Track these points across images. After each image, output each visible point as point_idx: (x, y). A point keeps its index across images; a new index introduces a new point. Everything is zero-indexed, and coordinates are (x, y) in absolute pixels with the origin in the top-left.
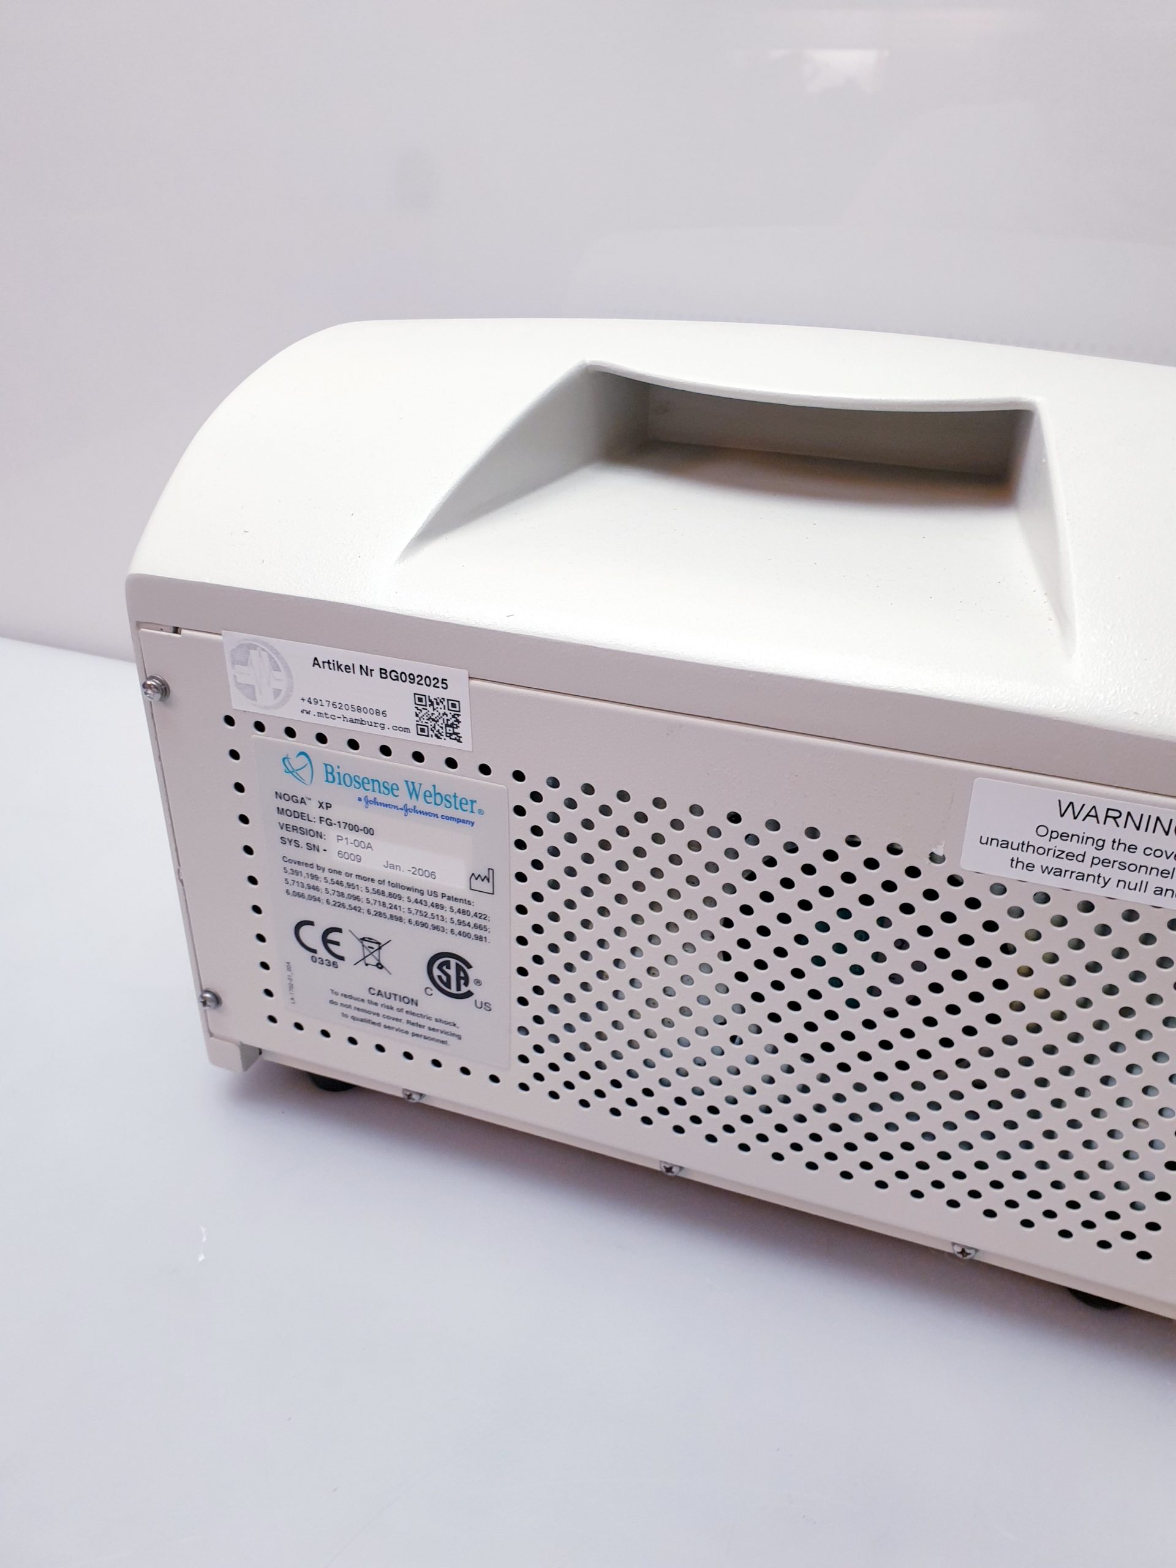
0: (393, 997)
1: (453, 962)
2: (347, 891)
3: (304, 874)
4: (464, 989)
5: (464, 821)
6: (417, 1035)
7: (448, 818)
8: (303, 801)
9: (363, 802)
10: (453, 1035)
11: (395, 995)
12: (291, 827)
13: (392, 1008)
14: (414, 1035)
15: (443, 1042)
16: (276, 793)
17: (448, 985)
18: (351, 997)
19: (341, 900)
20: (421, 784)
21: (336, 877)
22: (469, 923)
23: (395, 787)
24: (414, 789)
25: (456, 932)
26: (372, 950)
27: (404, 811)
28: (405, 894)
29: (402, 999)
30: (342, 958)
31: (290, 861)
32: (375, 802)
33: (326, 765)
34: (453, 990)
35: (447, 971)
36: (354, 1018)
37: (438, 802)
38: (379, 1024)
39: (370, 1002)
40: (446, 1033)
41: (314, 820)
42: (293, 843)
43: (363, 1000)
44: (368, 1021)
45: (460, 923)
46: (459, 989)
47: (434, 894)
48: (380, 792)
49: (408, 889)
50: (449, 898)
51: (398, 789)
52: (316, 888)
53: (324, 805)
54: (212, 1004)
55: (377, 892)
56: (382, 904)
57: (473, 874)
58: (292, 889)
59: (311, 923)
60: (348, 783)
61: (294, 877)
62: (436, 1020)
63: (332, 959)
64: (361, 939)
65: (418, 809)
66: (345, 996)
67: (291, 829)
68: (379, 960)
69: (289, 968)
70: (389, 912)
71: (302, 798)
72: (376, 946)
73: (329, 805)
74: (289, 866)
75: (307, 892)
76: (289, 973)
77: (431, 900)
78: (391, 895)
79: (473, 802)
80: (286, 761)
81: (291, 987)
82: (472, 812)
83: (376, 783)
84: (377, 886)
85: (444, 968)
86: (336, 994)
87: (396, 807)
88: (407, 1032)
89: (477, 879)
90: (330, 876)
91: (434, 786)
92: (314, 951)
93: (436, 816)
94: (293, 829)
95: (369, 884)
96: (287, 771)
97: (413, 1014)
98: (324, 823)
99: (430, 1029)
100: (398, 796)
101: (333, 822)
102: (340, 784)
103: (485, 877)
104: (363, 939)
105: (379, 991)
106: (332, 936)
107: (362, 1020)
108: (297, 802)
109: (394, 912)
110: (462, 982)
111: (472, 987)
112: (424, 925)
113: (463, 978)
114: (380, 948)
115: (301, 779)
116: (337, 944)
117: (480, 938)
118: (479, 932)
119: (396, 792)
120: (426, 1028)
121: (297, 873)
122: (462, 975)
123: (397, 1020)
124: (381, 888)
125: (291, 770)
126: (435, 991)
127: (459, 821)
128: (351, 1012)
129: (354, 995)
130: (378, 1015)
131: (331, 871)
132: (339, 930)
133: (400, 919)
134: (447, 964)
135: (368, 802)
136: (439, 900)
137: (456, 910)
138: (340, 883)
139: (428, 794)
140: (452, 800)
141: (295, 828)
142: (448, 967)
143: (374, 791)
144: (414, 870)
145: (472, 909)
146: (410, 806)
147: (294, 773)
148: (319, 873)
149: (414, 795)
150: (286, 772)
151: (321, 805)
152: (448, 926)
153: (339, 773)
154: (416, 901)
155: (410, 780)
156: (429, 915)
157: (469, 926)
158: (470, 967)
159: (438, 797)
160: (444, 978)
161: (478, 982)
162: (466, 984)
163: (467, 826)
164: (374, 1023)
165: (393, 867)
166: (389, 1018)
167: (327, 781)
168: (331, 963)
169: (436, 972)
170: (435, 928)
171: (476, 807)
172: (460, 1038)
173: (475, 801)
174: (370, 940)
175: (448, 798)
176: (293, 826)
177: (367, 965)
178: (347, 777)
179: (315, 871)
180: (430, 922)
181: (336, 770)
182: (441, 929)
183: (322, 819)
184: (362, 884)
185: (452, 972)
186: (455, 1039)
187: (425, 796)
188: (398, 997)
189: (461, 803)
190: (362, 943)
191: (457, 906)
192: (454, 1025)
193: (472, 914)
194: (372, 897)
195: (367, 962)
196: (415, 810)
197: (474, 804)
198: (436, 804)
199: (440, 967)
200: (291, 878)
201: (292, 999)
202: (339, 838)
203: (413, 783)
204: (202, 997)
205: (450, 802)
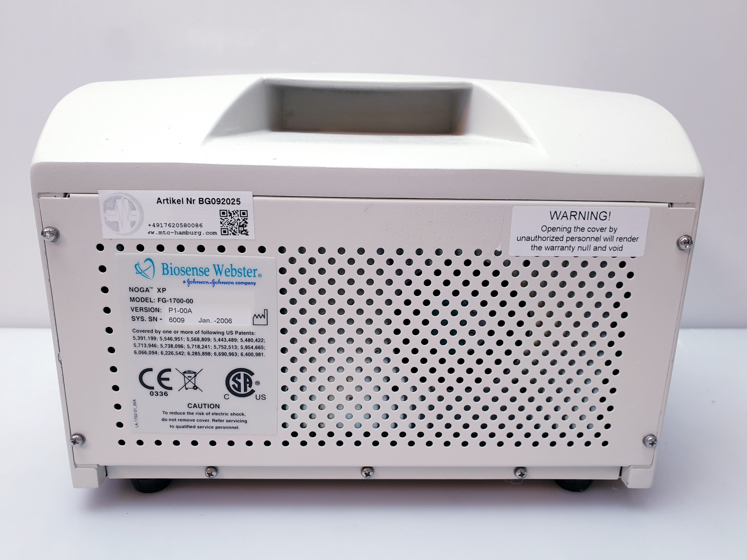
0: (203, 406)
1: (242, 374)
2: (174, 343)
3: (147, 338)
4: (249, 389)
5: (249, 283)
6: (219, 427)
7: (239, 283)
8: (147, 290)
9: (187, 283)
10: (242, 421)
11: (205, 404)
12: (139, 308)
13: (203, 414)
14: (217, 428)
15: (235, 428)
16: (130, 288)
17: (239, 389)
18: (176, 413)
19: (171, 350)
20: (223, 265)
21: (168, 335)
22: (252, 346)
23: (207, 270)
24: (219, 269)
25: (244, 354)
26: (190, 379)
27: (212, 284)
28: (212, 337)
29: (209, 406)
30: (171, 388)
31: (138, 331)
32: (194, 282)
33: (163, 264)
34: (242, 392)
35: (239, 380)
36: (178, 427)
37: (234, 274)
38: (194, 427)
39: (189, 413)
40: (238, 421)
41: (154, 301)
42: (140, 319)
43: (184, 413)
44: (188, 426)
45: (247, 347)
46: (245, 390)
47: (231, 333)
48: (197, 275)
49: (215, 333)
50: (240, 334)
51: (209, 271)
52: (154, 346)
53: (161, 290)
54: (80, 442)
55: (194, 339)
56: (197, 346)
57: (255, 315)
58: (138, 350)
59: (151, 370)
60: (177, 273)
61: (141, 342)
62: (231, 414)
63: (164, 390)
64: (183, 373)
65: (221, 281)
66: (172, 413)
67: (139, 310)
68: (195, 384)
69: (135, 404)
70: (201, 351)
71: (147, 288)
72: (193, 375)
73: (164, 290)
74: (137, 335)
75: (148, 349)
76: (135, 407)
77: (228, 337)
78: (203, 339)
79: (254, 270)
80: (137, 266)
81: (136, 416)
82: (254, 276)
83: (195, 270)
84: (194, 336)
85: (237, 379)
86: (166, 413)
87: (207, 283)
88: (212, 427)
89: (257, 318)
90: (163, 335)
91: (231, 265)
92: (152, 388)
93: (233, 283)
94: (140, 310)
95: (190, 336)
96: (138, 272)
97: (217, 414)
98: (161, 302)
99: (227, 421)
100: (209, 275)
101: (166, 300)
102: (172, 274)
103: (263, 315)
104: (185, 372)
105: (195, 404)
106: (164, 376)
107: (183, 427)
108: (144, 291)
109: (205, 350)
110: (248, 385)
111: (254, 387)
112: (224, 354)
113: (248, 383)
114: (196, 376)
115: (147, 277)
116: (168, 379)
117: (259, 354)
118: (258, 351)
119: (207, 273)
120: (225, 421)
121: (141, 338)
122: (248, 381)
123: (206, 421)
124: (197, 336)
125: (140, 271)
126: (231, 396)
127: (246, 283)
128: (175, 424)
129: (178, 412)
130: (194, 420)
131: (164, 332)
132: (169, 370)
133: (209, 354)
134: (239, 376)
135: (189, 282)
136: (234, 336)
137: (244, 340)
138: (170, 339)
139: (227, 270)
140: (242, 272)
141: (141, 309)
142: (239, 378)
143: (193, 275)
144: (218, 320)
145: (254, 337)
146: (216, 280)
147: (142, 273)
148: (157, 336)
149: (219, 273)
150: (136, 273)
151: (159, 290)
152: (239, 351)
153: (171, 268)
154: (219, 340)
155: (216, 264)
156: (227, 347)
157: (253, 348)
158: (252, 374)
159: (234, 271)
160: (236, 385)
161: (258, 383)
162: (250, 386)
163: (252, 285)
164: (191, 427)
165: (205, 321)
166: (201, 421)
167: (164, 274)
168: (163, 393)
169: (232, 383)
170: (231, 354)
171: (257, 273)
172: (246, 422)
173: (256, 270)
174: (189, 372)
175: (240, 270)
176: (140, 308)
177: (187, 389)
178: (177, 269)
179: (154, 335)
180: (228, 351)
181: (170, 266)
182: (235, 354)
183: (159, 299)
184: (185, 336)
185: (241, 381)
186: (243, 423)
187: (226, 272)
188: (207, 406)
189: (248, 272)
190: (184, 375)
191: (244, 337)
192: (243, 414)
193: (254, 340)
194: (191, 343)
195: (186, 387)
196: (219, 282)
197: (256, 271)
198: (232, 276)
199: (234, 380)
200: (137, 342)
201: (136, 424)
202: (170, 310)
203: (218, 265)
204: (71, 439)
205: (241, 273)
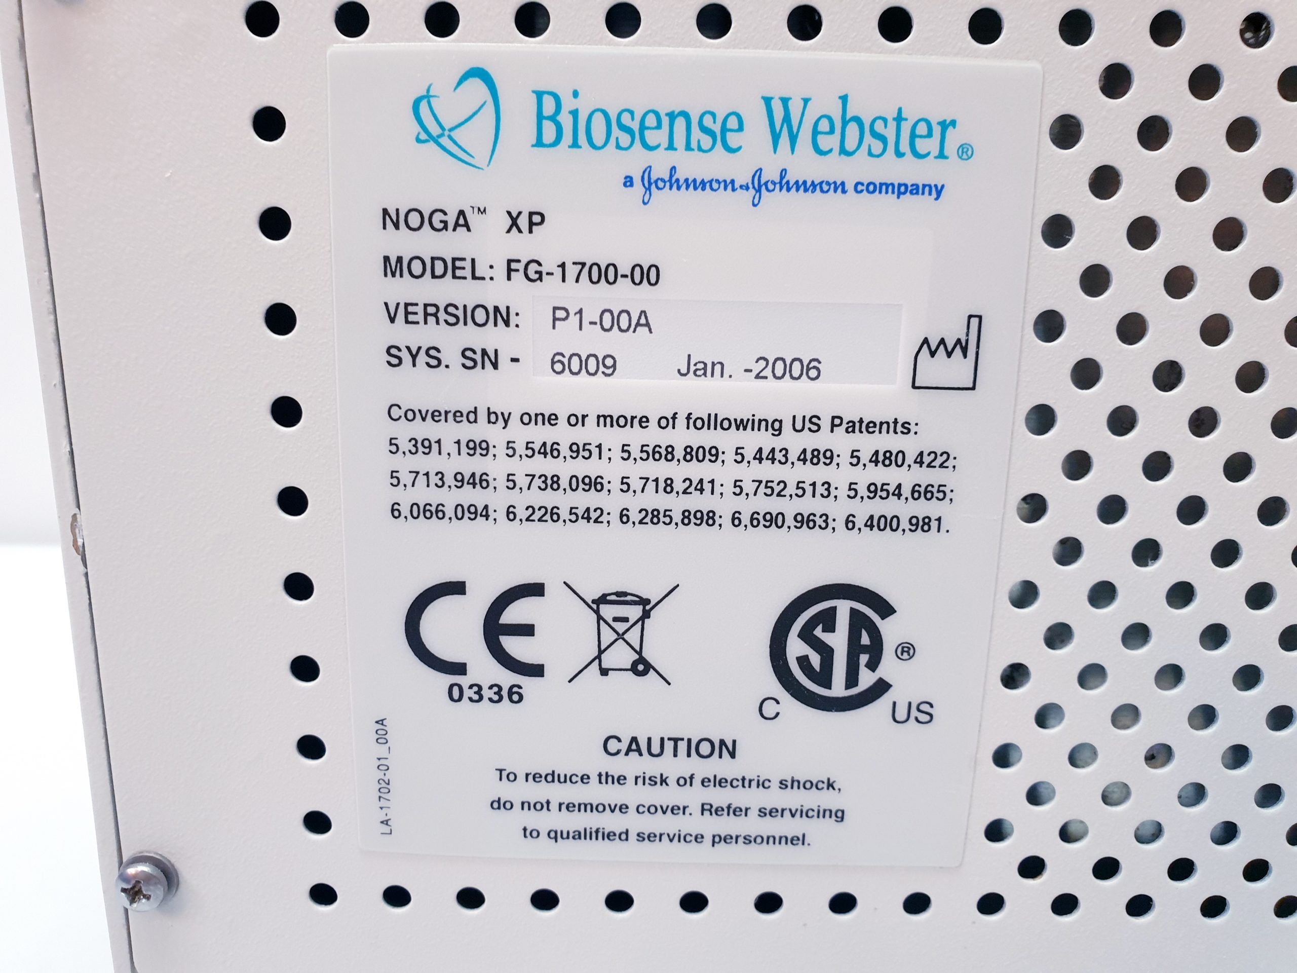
0: (669, 745)
1: (843, 608)
2: (565, 468)
3: (449, 446)
4: (866, 679)
5: (916, 190)
6: (726, 839)
7: (873, 188)
8: (462, 221)
9: (638, 188)
10: (823, 813)
11: (676, 740)
12: (420, 309)
13: (664, 781)
14: (717, 840)
15: (793, 841)
16: (385, 212)
17: (824, 677)
18: (553, 777)
19: (550, 498)
20: (806, 101)
21: (541, 434)
22: (899, 486)
23: (733, 123)
24: (787, 119)
25: (860, 521)
26: (621, 627)
27: (752, 192)
28: (727, 441)
29: (693, 748)
30: (536, 671)
31: (411, 415)
32: (673, 182)
33: (539, 95)
34: (838, 689)
35: (827, 638)
36: (555, 836)
37: (851, 143)
38: (624, 836)
39: (605, 778)
40: (805, 813)
41: (487, 273)
42: (422, 358)
43: (585, 779)
44: (597, 834)
45: (874, 490)
46: (852, 679)
47: (813, 423)
48: (688, 147)
49: (741, 425)
50: (852, 427)
51: (741, 128)
52: (480, 481)
53: (523, 222)
54: (157, 892)
55: (653, 453)
56: (662, 485)
57: (926, 341)
58: (406, 498)
59: (457, 588)
60: (599, 139)
61: (422, 462)
62: (783, 784)
63: (507, 678)
64: (594, 601)
65: (791, 177)
66: (537, 777)
67: (420, 317)
68: (640, 653)
69: (382, 737)
70: (677, 504)
71: (462, 213)
72: (634, 612)
73: (537, 219)
74: (405, 431)
75: (450, 498)
76: (382, 750)
77: (794, 442)
78: (690, 454)
79: (945, 125)
80: (424, 107)
81: (384, 787)
82: (942, 155)
83: (680, 123)
84: (654, 436)
85: (818, 632)
86: (512, 777)
87: (730, 185)
88: (699, 838)
89: (933, 354)
90: (520, 434)
91: (844, 99)
92: (460, 669)
93: (840, 187)
94: (426, 315)
95: (635, 437)
96: (423, 136)
97: (720, 783)
98: (518, 277)
99: (762, 813)
100: (740, 148)
101: (544, 269)
102: (575, 145)
103: (959, 341)
104: (603, 599)
105: (634, 740)
106: (513, 614)
107: (578, 836)
108: (446, 227)
109: (696, 502)
110: (864, 658)
111: (889, 668)
112: (773, 520)
113: (865, 649)
114: (646, 615)
115: (462, 156)
116: (527, 630)
117: (922, 524)
118: (922, 508)
119: (733, 139)
120: (754, 813)
121: (424, 446)
122: (865, 640)
123: (674, 810)
124: (663, 438)
125: (435, 130)
126: (789, 704)
127: (902, 190)
128: (544, 821)
129: (561, 770)
130: (623, 808)
131: (528, 419)
132: (536, 590)
133: (708, 519)
134: (828, 620)
135: (650, 183)
136: (823, 440)
137: (865, 456)
138: (549, 450)
139: (824, 126)
140: (890, 133)
141: (431, 312)
142: (830, 628)
143: (671, 147)
144: (762, 363)
145: (910, 445)
146: (771, 174)
147: (444, 141)
148: (495, 435)
149: (784, 140)
150: (418, 140)
151: (514, 223)
152: (838, 509)
153: (575, 113)
154: (759, 456)
155: (776, 93)
156: (791, 489)
157: (899, 496)
158: (885, 609)
159: (852, 130)
160: (815, 660)
161: (906, 651)
162: (873, 665)
163: (925, 201)
164: (609, 836)
165: (703, 370)
166: (652, 809)
167: (539, 143)
168: (505, 693)
169: (795, 647)
170: (805, 521)
171: (954, 139)
172: (840, 816)
173: (953, 123)
174: (622, 598)
175: (879, 127)
176: (426, 306)
177: (604, 672)
178: (599, 119)
179: (481, 431)
180: (789, 507)
181: (568, 104)
182: (819, 521)
183: (514, 266)
184: (612, 438)
185: (838, 640)
186: (829, 823)
187: (815, 132)
188: (682, 746)
189: (913, 136)
190: (597, 612)
191: (868, 444)
192: (830, 785)
193: (910, 459)
194: (636, 470)
195: (604, 666)
196: (784, 184)
197: (950, 131)
198: (843, 151)
199: (806, 635)
200: (405, 464)
201: (385, 822)
202: (558, 315)
203: (785, 101)
204: (123, 878)
205: (883, 139)
